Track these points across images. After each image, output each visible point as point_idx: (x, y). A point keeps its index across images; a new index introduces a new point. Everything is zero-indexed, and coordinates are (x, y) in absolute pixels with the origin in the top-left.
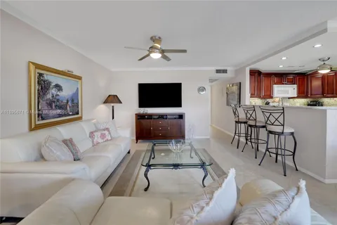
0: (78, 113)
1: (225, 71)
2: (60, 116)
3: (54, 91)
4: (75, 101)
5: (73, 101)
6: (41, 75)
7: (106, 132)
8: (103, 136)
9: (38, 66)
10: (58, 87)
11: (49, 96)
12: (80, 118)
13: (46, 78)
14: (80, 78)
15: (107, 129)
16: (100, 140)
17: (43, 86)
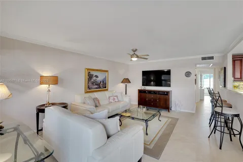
0: (106, 87)
1: (212, 58)
2: (97, 88)
3: (94, 78)
4: (105, 82)
5: (103, 82)
6: (89, 72)
7: (116, 98)
8: (114, 99)
9: (88, 69)
10: (97, 76)
11: (93, 80)
12: (107, 90)
13: (91, 73)
14: (107, 71)
15: (117, 96)
16: (112, 101)
17: (90, 77)
